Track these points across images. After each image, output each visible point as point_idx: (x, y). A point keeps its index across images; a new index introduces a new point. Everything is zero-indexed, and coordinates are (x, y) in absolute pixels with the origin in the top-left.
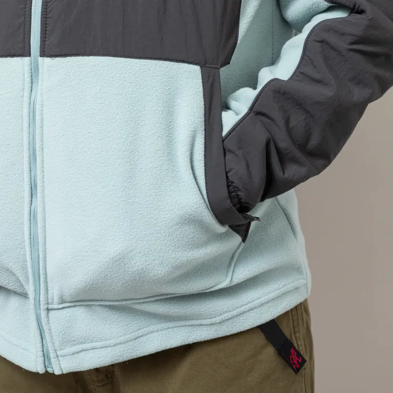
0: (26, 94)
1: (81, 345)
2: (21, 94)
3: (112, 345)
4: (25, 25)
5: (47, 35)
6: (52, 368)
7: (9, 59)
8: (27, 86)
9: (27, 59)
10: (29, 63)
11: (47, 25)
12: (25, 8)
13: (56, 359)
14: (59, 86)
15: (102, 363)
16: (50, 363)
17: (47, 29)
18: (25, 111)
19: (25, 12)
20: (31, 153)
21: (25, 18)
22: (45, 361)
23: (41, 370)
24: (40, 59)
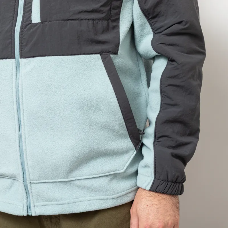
0: (14, 77)
1: (46, 202)
2: (12, 77)
3: (61, 204)
4: (12, 43)
5: (23, 48)
6: (31, 213)
7: (4, 60)
8: (15, 73)
9: (13, 60)
10: (15, 62)
11: (23, 43)
12: (11, 35)
13: (34, 207)
14: (30, 71)
15: (55, 212)
16: (30, 210)
17: (23, 44)
18: (14, 85)
19: (12, 37)
20: (18, 106)
21: (11, 40)
22: (27, 209)
23: (25, 214)
24: (20, 59)
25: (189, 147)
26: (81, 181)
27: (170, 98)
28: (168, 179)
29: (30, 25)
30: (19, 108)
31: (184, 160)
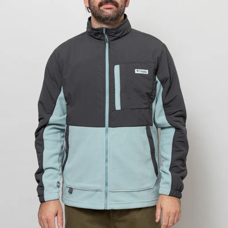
6: (107, 208)
9: (104, 128)
13: (109, 205)
18: (104, 141)
23: (103, 209)
24: (109, 128)
25: (184, 172)
26: (134, 192)
27: (177, 148)
28: (177, 189)
29: (115, 111)
30: (107, 153)
31: (183, 178)
